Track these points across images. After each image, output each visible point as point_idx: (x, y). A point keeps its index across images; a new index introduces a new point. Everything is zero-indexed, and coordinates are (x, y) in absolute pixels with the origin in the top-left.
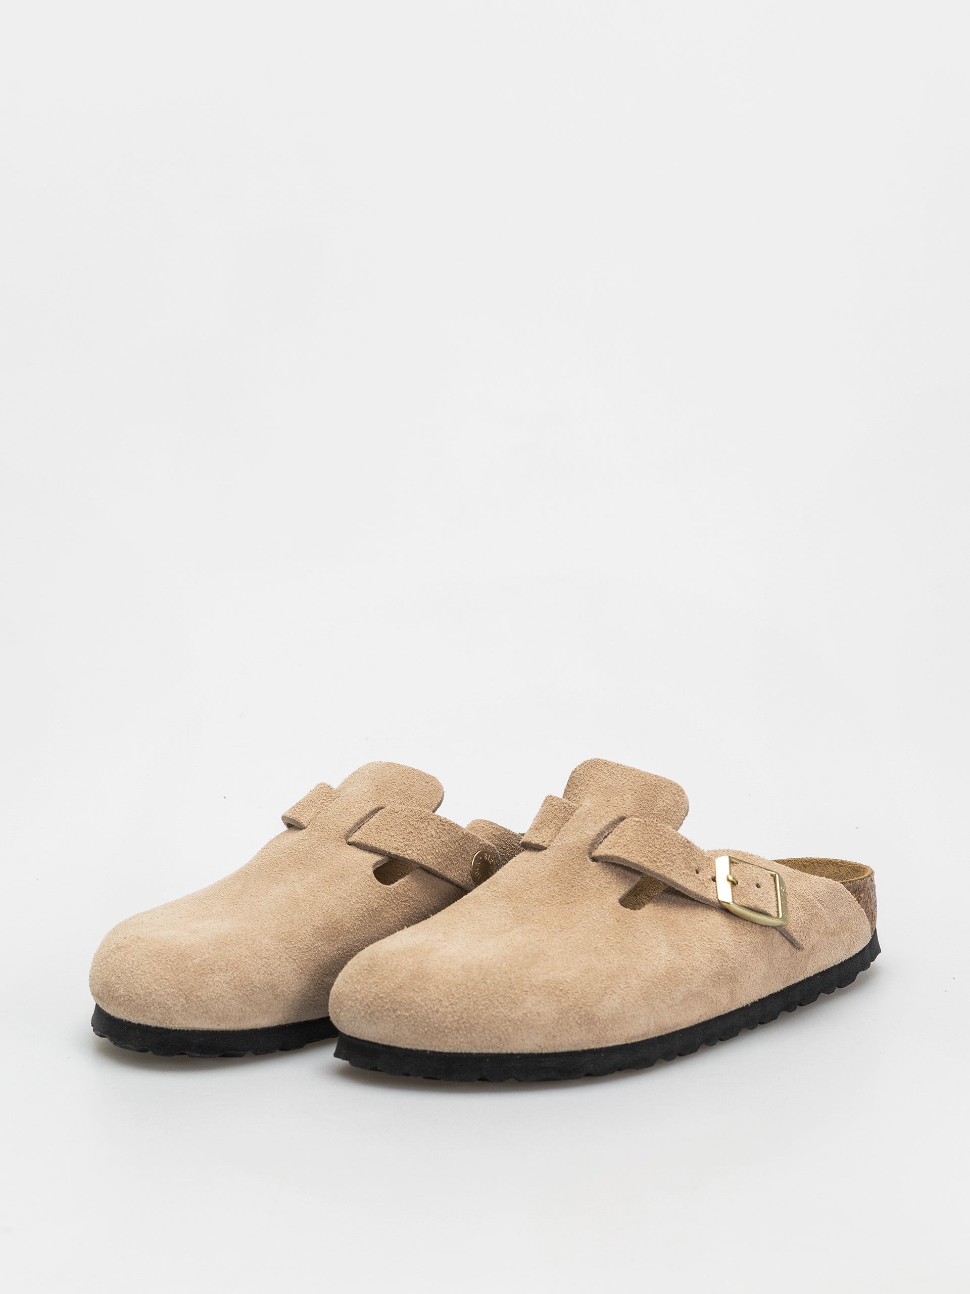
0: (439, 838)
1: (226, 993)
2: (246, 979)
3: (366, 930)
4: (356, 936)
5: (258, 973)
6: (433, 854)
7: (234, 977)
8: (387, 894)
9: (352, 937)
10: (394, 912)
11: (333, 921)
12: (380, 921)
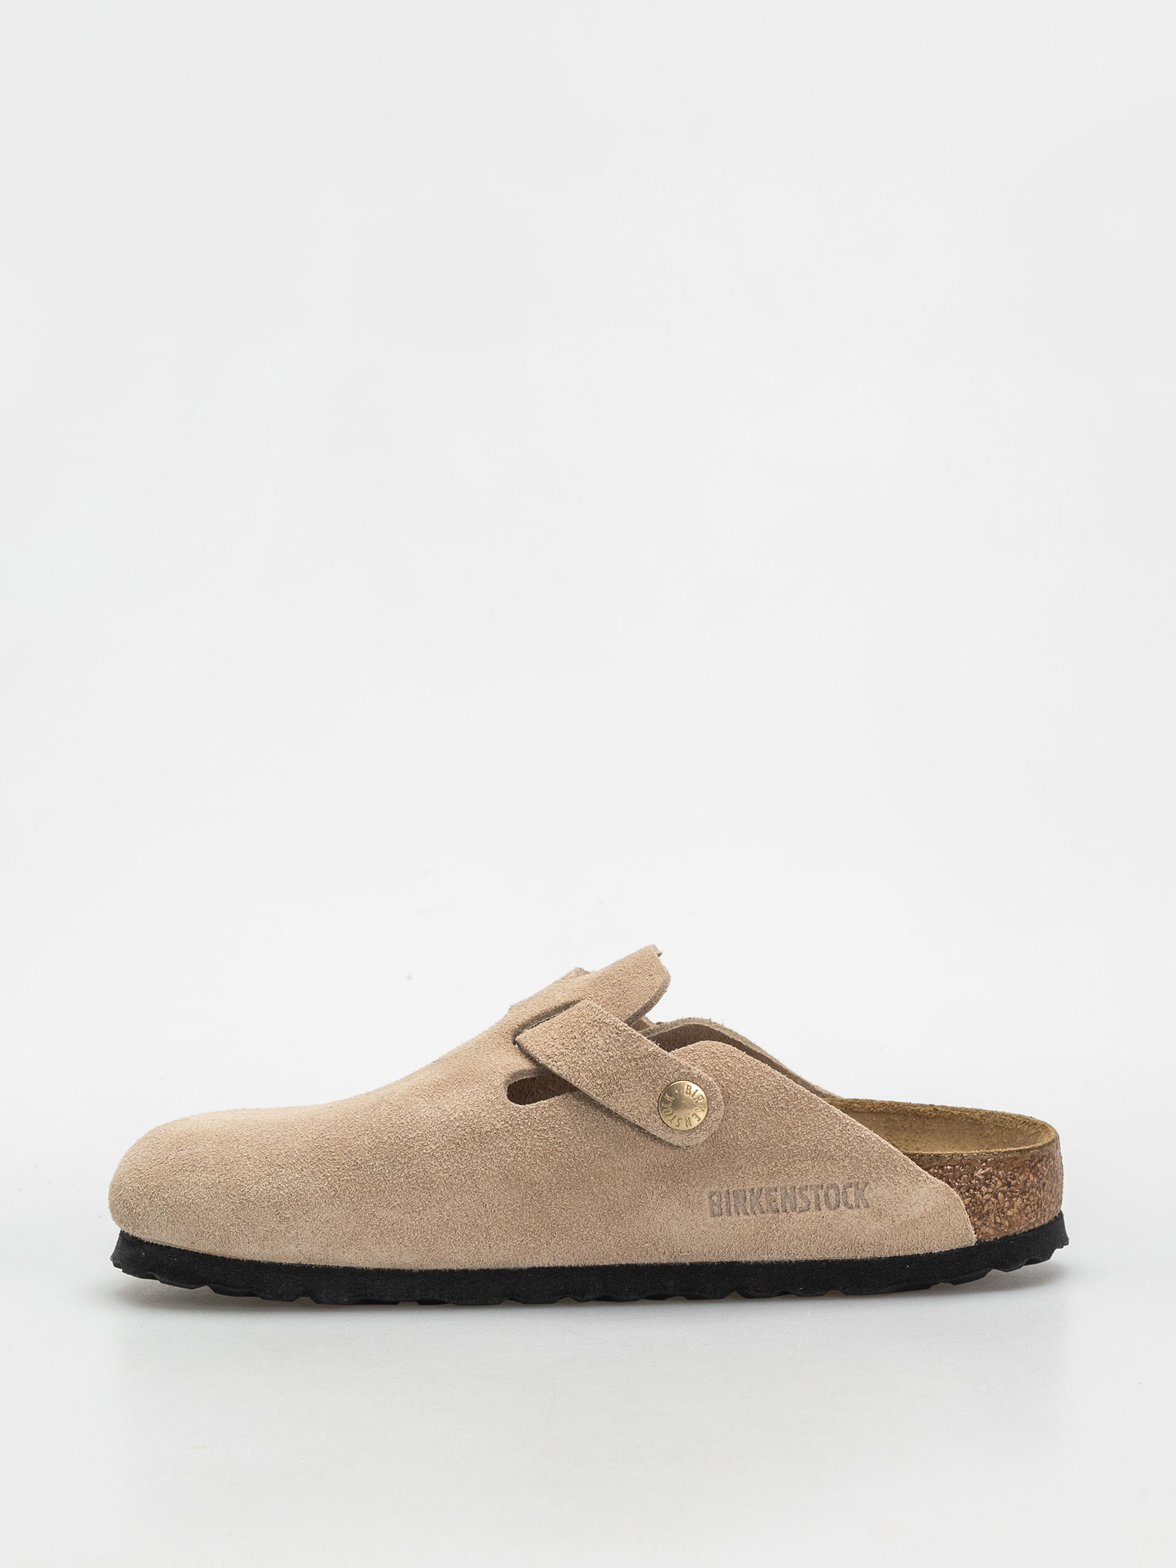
0: (607, 1051)
1: (202, 1200)
2: (236, 1187)
3: (464, 1158)
4: (443, 1164)
5: (257, 1183)
6: (591, 1071)
7: (220, 1182)
8: (512, 1115)
9: (436, 1164)
10: (517, 1143)
11: (410, 1136)
12: (489, 1150)
